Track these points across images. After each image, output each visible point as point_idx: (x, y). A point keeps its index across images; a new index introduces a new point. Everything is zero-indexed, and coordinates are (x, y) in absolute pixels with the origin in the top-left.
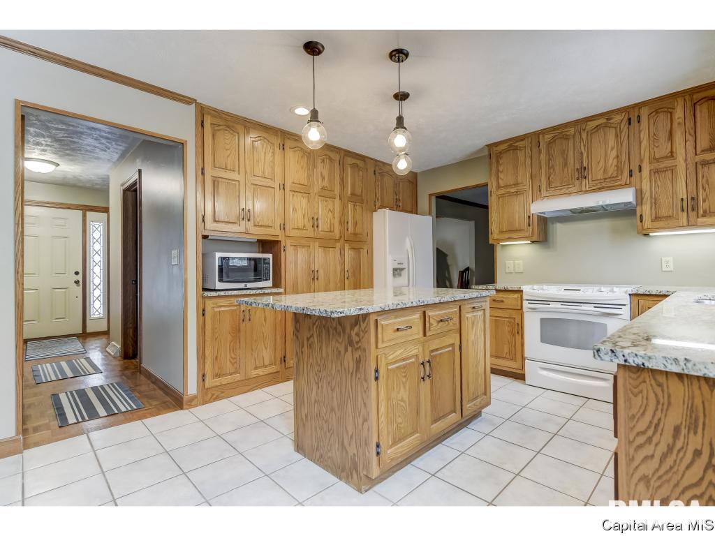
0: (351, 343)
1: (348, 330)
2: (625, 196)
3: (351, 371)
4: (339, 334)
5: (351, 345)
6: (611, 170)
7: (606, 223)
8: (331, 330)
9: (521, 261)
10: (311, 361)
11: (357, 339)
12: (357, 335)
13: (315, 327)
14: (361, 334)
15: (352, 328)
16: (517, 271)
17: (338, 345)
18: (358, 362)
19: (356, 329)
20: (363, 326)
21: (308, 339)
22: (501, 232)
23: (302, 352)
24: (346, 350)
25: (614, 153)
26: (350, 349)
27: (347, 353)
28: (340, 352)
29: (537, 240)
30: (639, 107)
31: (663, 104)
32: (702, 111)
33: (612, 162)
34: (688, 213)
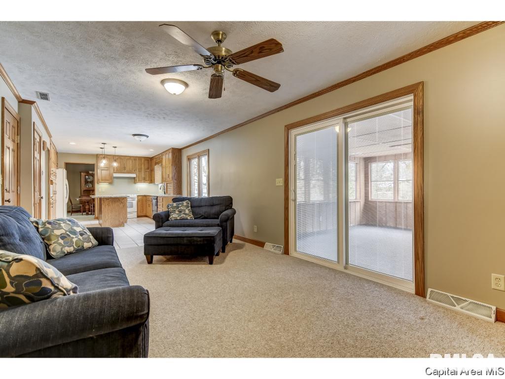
0: (122, 202)
1: (121, 200)
2: (134, 175)
4: (119, 202)
7: (126, 180)
9: (104, 188)
10: (109, 208)
11: (124, 202)
16: (103, 191)
17: (118, 204)
18: (124, 206)
19: (123, 200)
21: (108, 204)
22: (102, 180)
25: (131, 165)
26: (121, 204)
29: (111, 183)
30: (136, 157)
31: (140, 158)
32: (146, 161)
33: (131, 167)
34: (144, 180)
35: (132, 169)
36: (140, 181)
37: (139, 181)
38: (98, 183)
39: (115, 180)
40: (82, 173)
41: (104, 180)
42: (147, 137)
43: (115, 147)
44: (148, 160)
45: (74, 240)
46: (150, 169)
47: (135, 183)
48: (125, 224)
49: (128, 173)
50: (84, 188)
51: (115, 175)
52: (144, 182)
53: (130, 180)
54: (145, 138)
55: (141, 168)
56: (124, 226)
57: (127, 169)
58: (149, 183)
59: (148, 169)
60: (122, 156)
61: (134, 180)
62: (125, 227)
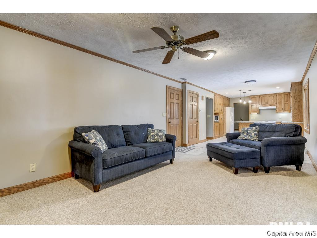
2: (274, 107)
22: (252, 112)
25: (272, 100)
29: (259, 113)
30: (277, 94)
31: (280, 94)
32: (285, 96)
34: (284, 110)
36: (280, 111)
37: (279, 111)
42: (255, 81)
43: (250, 91)
44: (287, 95)
45: (156, 138)
46: (289, 101)
47: (277, 112)
49: (270, 106)
51: (260, 108)
52: (284, 112)
54: (254, 82)
57: (269, 103)
59: (287, 101)
60: (265, 95)
61: (275, 111)
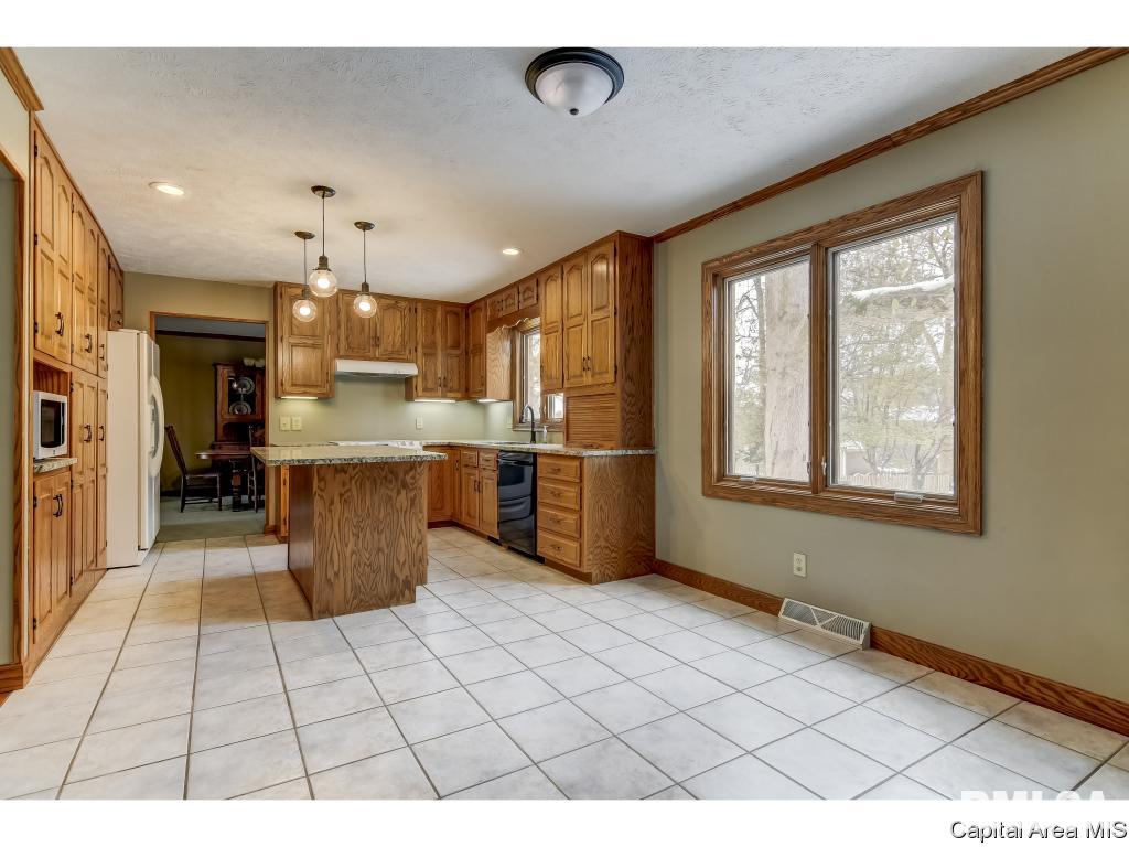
1: (401, 476)
2: (410, 369)
3: (404, 509)
4: (391, 482)
5: (404, 487)
6: (398, 345)
7: (379, 388)
8: (379, 481)
9: (299, 418)
10: (346, 515)
11: (412, 481)
12: (413, 478)
13: (353, 482)
14: (417, 476)
15: (406, 473)
16: (295, 429)
17: (388, 491)
18: (413, 500)
19: (411, 474)
20: (419, 470)
21: (341, 495)
22: (294, 385)
23: (330, 511)
24: (399, 493)
25: (400, 332)
26: (403, 492)
27: (400, 497)
28: (390, 498)
29: (325, 398)
30: (416, 301)
31: (430, 305)
32: (450, 320)
33: (398, 339)
34: (442, 389)
35: (403, 345)
36: (429, 392)
37: (425, 390)
38: (277, 397)
39: (340, 386)
40: (220, 368)
41: (304, 386)
44: (456, 314)
46: (463, 345)
47: (409, 397)
48: (419, 589)
49: (389, 359)
50: (226, 414)
51: (344, 366)
52: (444, 396)
53: (391, 388)
55: (433, 345)
56: (413, 601)
57: (386, 343)
58: (458, 400)
59: (456, 345)
61: (407, 388)
62: (419, 604)
